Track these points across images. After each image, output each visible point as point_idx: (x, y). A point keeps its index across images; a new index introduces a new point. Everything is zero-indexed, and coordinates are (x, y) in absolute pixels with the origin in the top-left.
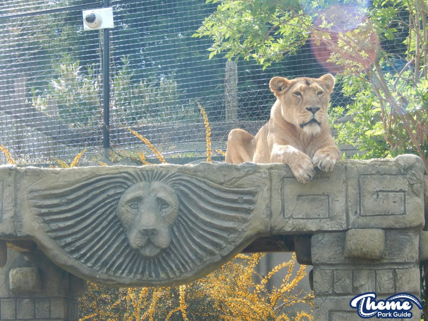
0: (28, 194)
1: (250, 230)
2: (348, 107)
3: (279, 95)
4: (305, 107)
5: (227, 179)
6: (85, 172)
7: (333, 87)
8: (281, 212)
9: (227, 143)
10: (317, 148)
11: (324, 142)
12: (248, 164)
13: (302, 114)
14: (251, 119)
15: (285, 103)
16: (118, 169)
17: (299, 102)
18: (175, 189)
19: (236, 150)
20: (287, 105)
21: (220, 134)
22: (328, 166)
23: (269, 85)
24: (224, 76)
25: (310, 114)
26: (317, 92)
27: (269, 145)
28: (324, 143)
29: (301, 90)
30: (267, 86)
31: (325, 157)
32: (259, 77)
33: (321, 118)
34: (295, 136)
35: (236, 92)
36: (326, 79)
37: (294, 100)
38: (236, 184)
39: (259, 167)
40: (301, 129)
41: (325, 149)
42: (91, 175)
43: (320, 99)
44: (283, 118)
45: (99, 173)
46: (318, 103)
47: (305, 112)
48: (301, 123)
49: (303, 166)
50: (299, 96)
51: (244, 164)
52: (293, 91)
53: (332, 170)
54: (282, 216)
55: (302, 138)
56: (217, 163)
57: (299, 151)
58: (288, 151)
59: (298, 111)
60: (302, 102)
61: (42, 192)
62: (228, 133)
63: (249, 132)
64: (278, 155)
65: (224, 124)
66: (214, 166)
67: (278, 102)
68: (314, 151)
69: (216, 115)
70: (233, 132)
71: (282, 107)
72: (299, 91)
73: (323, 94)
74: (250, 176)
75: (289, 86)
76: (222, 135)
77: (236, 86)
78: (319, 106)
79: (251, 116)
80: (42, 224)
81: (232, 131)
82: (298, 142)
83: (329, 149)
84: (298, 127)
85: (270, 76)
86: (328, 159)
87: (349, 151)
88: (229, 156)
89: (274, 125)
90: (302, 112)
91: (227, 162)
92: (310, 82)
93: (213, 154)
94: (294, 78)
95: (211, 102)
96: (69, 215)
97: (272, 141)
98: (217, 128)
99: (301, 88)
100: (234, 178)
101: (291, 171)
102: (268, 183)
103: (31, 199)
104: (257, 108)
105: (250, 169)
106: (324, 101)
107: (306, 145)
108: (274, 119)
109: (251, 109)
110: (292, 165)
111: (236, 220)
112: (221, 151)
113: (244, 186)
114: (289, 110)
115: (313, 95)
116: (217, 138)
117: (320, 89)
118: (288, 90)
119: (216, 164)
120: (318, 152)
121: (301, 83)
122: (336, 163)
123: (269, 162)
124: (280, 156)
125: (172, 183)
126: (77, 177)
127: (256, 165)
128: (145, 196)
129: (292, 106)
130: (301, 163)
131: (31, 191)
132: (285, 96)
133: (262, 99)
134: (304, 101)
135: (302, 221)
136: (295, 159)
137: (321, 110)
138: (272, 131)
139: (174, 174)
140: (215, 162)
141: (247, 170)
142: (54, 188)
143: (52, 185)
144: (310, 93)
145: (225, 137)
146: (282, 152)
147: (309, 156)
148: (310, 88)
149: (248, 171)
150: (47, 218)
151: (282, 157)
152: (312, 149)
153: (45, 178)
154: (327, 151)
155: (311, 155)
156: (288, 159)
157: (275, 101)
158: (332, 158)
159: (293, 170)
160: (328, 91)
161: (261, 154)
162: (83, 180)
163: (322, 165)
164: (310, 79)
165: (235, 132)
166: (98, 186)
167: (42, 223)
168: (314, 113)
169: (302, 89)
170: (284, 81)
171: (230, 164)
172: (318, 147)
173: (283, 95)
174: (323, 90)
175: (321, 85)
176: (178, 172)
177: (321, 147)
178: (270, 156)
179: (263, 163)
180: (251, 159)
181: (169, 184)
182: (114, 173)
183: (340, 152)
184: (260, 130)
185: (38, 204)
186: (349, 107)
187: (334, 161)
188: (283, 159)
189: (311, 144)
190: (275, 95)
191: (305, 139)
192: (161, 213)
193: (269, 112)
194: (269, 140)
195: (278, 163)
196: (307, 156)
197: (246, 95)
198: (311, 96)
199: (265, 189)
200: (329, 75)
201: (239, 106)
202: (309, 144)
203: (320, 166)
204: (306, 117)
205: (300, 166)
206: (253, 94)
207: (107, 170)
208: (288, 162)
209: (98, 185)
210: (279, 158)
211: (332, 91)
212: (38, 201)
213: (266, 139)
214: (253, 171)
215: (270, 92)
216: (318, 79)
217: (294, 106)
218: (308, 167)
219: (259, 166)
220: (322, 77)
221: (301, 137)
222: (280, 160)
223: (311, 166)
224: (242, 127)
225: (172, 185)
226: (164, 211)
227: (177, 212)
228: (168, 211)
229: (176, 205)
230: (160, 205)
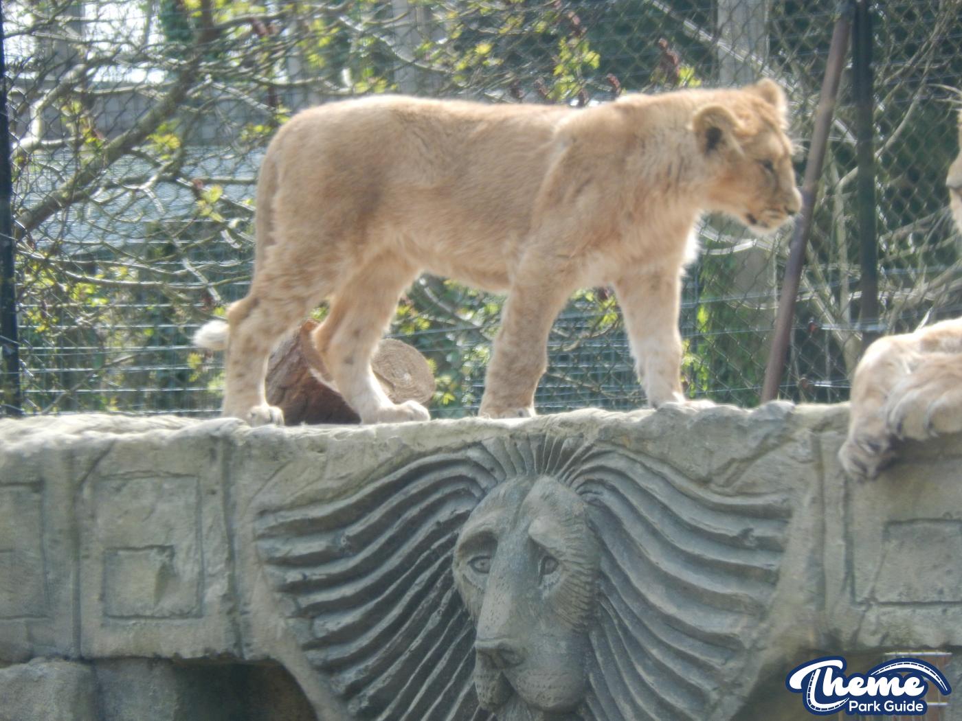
0: (254, 521)
1: (774, 644)
5: (716, 463)
6: (385, 445)
8: (846, 579)
16: (462, 432)
18: (590, 503)
38: (738, 483)
42: (398, 454)
45: (417, 449)
54: (848, 595)
61: (289, 514)
74: (771, 455)
80: (291, 622)
96: (348, 590)
100: (733, 460)
102: (813, 476)
103: (262, 537)
111: (743, 609)
113: (757, 490)
125: (581, 480)
126: (369, 462)
128: (503, 531)
131: (263, 513)
135: (901, 613)
139: (589, 449)
141: (761, 432)
142: (314, 501)
143: (308, 489)
150: (305, 601)
153: (290, 466)
162: (382, 470)
166: (414, 491)
167: (293, 616)
176: (599, 441)
181: (575, 485)
182: (454, 446)
185: (278, 555)
192: (541, 587)
199: (807, 499)
207: (439, 436)
209: (414, 488)
212: (278, 545)
225: (581, 489)
226: (548, 582)
227: (587, 583)
228: (557, 582)
229: (581, 560)
230: (541, 561)
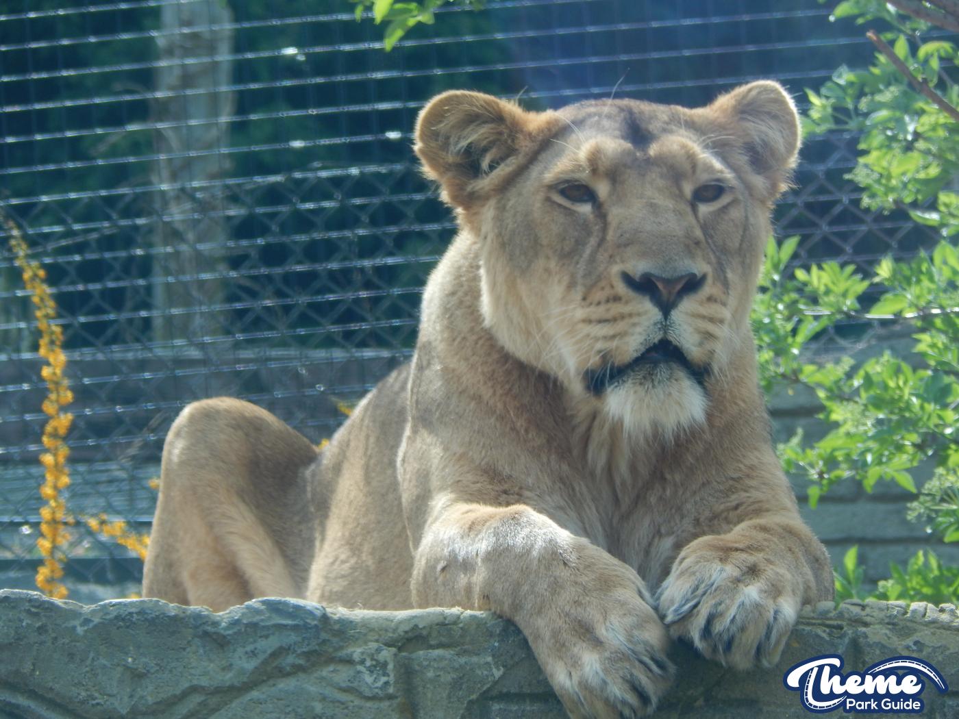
2: (885, 269)
3: (470, 200)
4: (616, 269)
7: (793, 162)
9: (157, 482)
10: (687, 525)
11: (732, 490)
12: (275, 608)
13: (600, 312)
14: (303, 341)
15: (503, 245)
17: (580, 243)
19: (211, 526)
20: (511, 258)
21: (119, 420)
22: (751, 638)
23: (412, 142)
24: (147, 79)
25: (649, 311)
26: (688, 189)
27: (406, 498)
28: (734, 499)
29: (594, 171)
30: (402, 149)
31: (737, 581)
32: (361, 92)
33: (709, 336)
34: (564, 453)
35: (222, 174)
36: (746, 110)
37: (552, 226)
39: (343, 631)
40: (594, 402)
41: (739, 533)
43: (705, 228)
44: (489, 339)
46: (692, 246)
47: (616, 299)
48: (594, 361)
49: (602, 632)
50: (585, 209)
51: (257, 612)
52: (549, 176)
53: (776, 658)
55: (602, 462)
56: (93, 599)
57: (584, 541)
58: (519, 539)
59: (577, 294)
60: (602, 241)
62: (168, 421)
63: (287, 416)
64: (455, 565)
65: (142, 365)
66: (75, 614)
67: (463, 242)
68: (668, 543)
69: (98, 310)
70: (192, 419)
71: (482, 272)
72: (584, 176)
73: (725, 200)
75: (525, 146)
76: (128, 433)
77: (216, 143)
78: (700, 266)
79: (304, 320)
81: (187, 411)
82: (581, 487)
83: (761, 536)
84: (576, 387)
85: (421, 91)
86: (752, 592)
87: (880, 550)
88: (167, 561)
89: (438, 384)
90: (598, 295)
91: (151, 592)
92: (654, 127)
93: (73, 545)
94: (557, 104)
95: (69, 234)
97: (423, 478)
98: (101, 386)
99: (594, 159)
101: (530, 656)
104: (342, 279)
105: (293, 638)
106: (734, 243)
107: (626, 502)
108: (440, 347)
109: (304, 281)
110: (541, 622)
112: (118, 524)
114: (523, 288)
115: (665, 202)
116: (96, 448)
117: (709, 168)
118: (522, 170)
119: (87, 608)
120: (692, 553)
121: (600, 129)
122: (801, 619)
123: (406, 605)
124: (467, 566)
127: (325, 618)
129: (540, 263)
130: (592, 614)
132: (501, 209)
133: (374, 222)
134: (610, 235)
136: (556, 586)
137: (708, 289)
138: (425, 420)
140: (84, 588)
144: (649, 192)
145: (146, 445)
146: (483, 545)
147: (642, 572)
148: (650, 162)
149: (274, 655)
151: (479, 577)
152: (658, 534)
154: (749, 549)
155: (655, 568)
156: (518, 585)
157: (447, 236)
158: (775, 591)
159: (543, 651)
160: (759, 181)
161: (355, 550)
163: (718, 627)
164: (656, 113)
165: (208, 416)
168: (666, 308)
169: (604, 164)
170: (499, 118)
171: (173, 608)
172: (697, 522)
173: (492, 203)
174: (729, 175)
175: (721, 149)
177: (714, 522)
178: (407, 567)
179: (366, 606)
180: (298, 577)
183: (824, 551)
184: (359, 410)
186: (895, 273)
187: (788, 609)
188: (489, 583)
189: (653, 500)
190: (445, 196)
191: (623, 467)
193: (414, 300)
194: (405, 473)
195: (456, 610)
196: (630, 573)
197: (273, 195)
198: (653, 207)
200: (766, 90)
201: (236, 262)
202: (639, 499)
203: (707, 631)
204: (620, 326)
205: (586, 632)
206: (318, 191)
208: (516, 607)
210: (462, 580)
211: (784, 187)
213: (392, 464)
214: (308, 655)
215: (422, 185)
216: (699, 113)
217: (553, 264)
218: (630, 637)
219: (345, 624)
220: (725, 101)
221: (597, 457)
222: (469, 589)
223: (652, 635)
224: (251, 387)
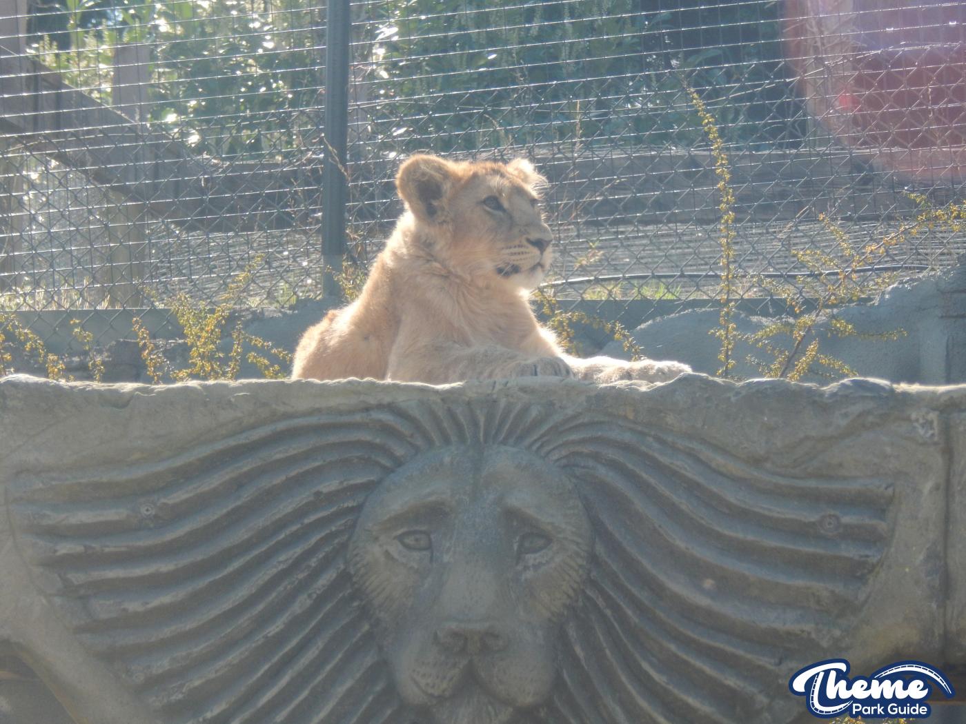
0: (7, 481)
5: (778, 441)
6: (230, 402)
12: (860, 385)
18: (578, 478)
38: (815, 463)
39: (905, 400)
42: (252, 413)
45: (281, 409)
51: (848, 387)
66: (730, 388)
74: (867, 436)
80: (58, 600)
96: (165, 566)
100: (808, 438)
102: (938, 462)
103: (18, 501)
105: (871, 404)
111: (811, 604)
113: (844, 473)
119: (738, 385)
126: (201, 422)
127: (892, 392)
131: (22, 472)
141: (856, 409)
142: (108, 463)
149: (859, 416)
150: (78, 577)
153: (74, 421)
162: (222, 432)
166: (278, 456)
167: (60, 594)
176: (589, 409)
182: (343, 408)
185: (45, 523)
192: (520, 568)
199: (927, 486)
207: (316, 396)
212: (47, 512)
214: (882, 415)
219: (906, 396)
225: (564, 461)
226: (531, 562)
227: (581, 566)
228: (548, 562)
229: (580, 540)
230: (518, 538)
